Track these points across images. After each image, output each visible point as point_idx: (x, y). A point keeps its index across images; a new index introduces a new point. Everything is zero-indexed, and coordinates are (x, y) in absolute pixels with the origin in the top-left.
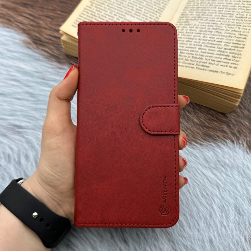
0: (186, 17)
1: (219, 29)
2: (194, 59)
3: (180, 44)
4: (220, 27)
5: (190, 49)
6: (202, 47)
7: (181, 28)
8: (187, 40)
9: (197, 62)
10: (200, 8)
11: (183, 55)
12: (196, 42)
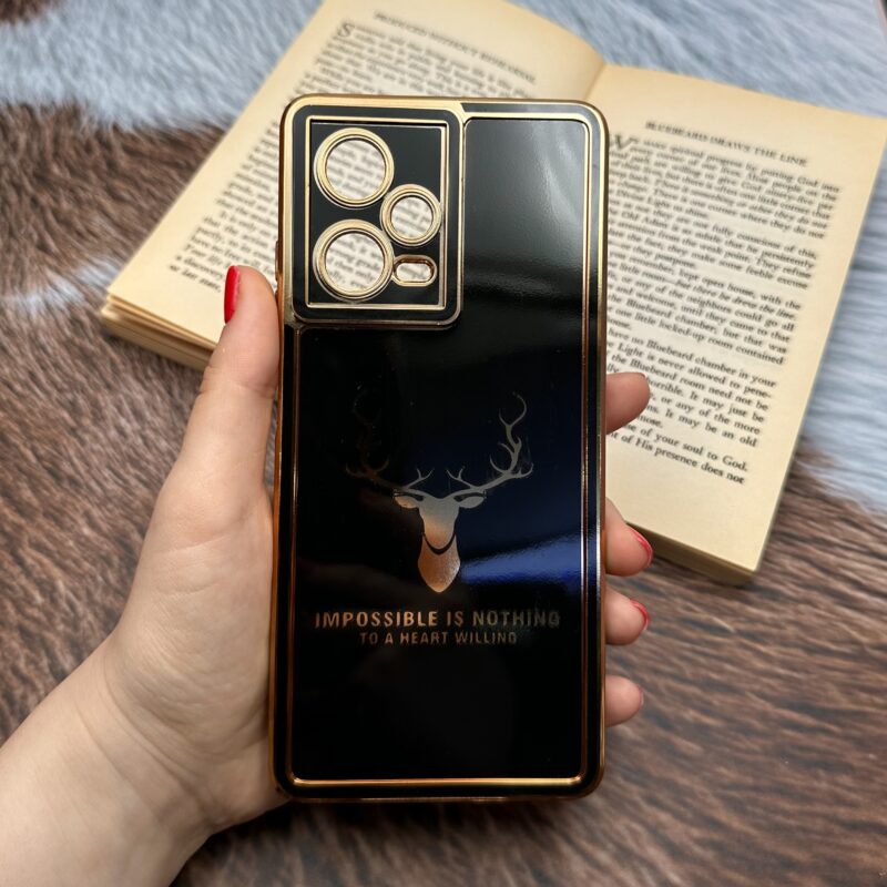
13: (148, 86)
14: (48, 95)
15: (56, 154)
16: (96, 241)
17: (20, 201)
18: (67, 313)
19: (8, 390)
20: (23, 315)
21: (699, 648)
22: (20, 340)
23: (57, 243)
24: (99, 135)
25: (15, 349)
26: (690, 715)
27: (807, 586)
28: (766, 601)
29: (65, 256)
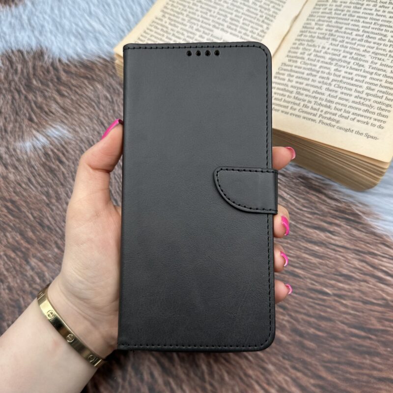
0: (310, 32)
1: (360, 60)
2: (317, 107)
3: (297, 77)
4: (364, 56)
5: (312, 89)
6: (332, 88)
7: (300, 51)
8: (309, 72)
9: (322, 111)
10: (333, 18)
11: (300, 97)
12: (323, 78)
13: (73, 39)
14: (29, 45)
15: (34, 74)
16: (54, 116)
17: (20, 97)
18: (43, 150)
19: (19, 187)
20: (24, 152)
21: (316, 302)
22: (23, 163)
23: (37, 117)
24: (52, 64)
25: (22, 168)
27: (365, 274)
28: (346, 281)
29: (40, 123)
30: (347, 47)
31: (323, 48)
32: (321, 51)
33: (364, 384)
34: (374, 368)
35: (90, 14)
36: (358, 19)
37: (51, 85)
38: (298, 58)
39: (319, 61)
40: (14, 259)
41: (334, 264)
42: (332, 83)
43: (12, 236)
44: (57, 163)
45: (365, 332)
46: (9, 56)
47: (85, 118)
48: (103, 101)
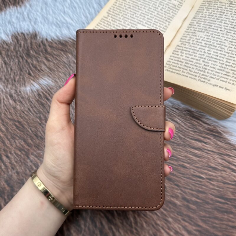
0: (193, 28)
1: (222, 45)
2: (197, 71)
3: (186, 54)
4: (224, 43)
5: (195, 61)
6: (206, 61)
7: (188, 38)
8: (193, 51)
9: (200, 74)
10: (207, 20)
11: (187, 65)
12: (201, 55)
13: (54, 27)
14: (28, 30)
15: (31, 48)
16: (43, 72)
17: (23, 61)
18: (37, 92)
19: (23, 113)
21: (196, 182)
22: (25, 100)
23: (33, 73)
24: (42, 42)
25: (24, 102)
26: (194, 199)
27: (224, 167)
28: (214, 170)
29: (35, 76)
30: (215, 37)
31: (201, 37)
32: (200, 39)
33: (224, 230)
34: (230, 221)
35: (64, 13)
36: (221, 21)
37: (41, 54)
38: (186, 42)
39: (198, 45)
40: (20, 155)
41: (207, 161)
42: (206, 58)
43: (19, 142)
44: (46, 100)
45: (224, 200)
46: (17, 37)
47: (62, 74)
48: (72, 64)
